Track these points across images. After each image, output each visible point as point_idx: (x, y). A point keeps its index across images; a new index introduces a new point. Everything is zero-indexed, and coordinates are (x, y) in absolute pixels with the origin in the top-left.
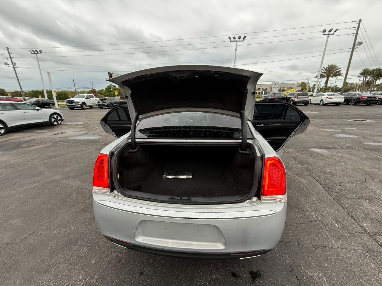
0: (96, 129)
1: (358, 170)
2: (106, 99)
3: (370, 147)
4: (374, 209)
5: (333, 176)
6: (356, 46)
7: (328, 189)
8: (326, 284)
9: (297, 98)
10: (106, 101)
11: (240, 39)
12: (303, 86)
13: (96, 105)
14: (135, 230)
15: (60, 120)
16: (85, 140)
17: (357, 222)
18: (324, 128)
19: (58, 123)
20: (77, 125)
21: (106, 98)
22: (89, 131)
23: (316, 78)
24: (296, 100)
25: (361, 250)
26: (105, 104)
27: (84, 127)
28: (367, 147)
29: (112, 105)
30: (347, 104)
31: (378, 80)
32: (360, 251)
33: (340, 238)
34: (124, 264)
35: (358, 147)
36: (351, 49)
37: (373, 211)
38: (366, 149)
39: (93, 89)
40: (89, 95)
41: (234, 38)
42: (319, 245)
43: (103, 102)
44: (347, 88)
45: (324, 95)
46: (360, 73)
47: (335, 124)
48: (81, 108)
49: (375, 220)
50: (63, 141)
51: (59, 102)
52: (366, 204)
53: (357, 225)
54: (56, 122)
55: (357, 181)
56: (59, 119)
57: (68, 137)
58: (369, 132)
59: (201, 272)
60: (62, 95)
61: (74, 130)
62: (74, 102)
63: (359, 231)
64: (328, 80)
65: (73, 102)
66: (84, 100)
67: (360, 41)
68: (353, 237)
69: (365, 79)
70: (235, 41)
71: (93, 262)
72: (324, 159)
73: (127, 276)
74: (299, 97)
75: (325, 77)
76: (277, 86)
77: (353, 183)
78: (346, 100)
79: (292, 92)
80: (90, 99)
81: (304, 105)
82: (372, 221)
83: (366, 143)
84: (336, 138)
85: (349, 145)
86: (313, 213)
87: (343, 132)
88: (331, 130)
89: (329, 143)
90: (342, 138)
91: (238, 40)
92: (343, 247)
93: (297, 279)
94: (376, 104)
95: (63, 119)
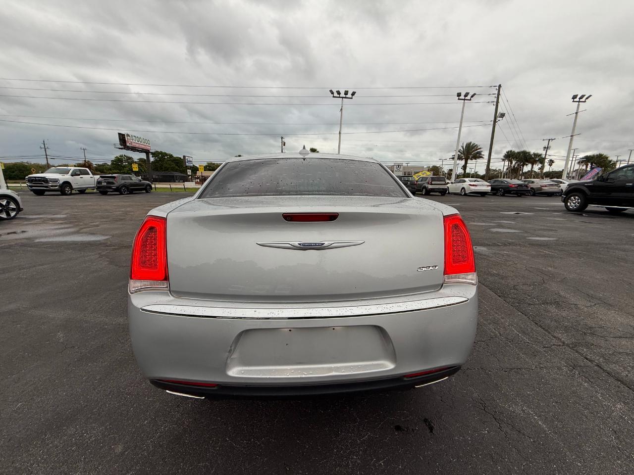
0: (97, 226)
1: (531, 269)
2: (114, 177)
3: (537, 243)
4: (564, 314)
5: (502, 279)
6: (498, 119)
7: (503, 295)
8: (535, 419)
9: (431, 184)
10: (114, 181)
11: (347, 95)
12: (435, 170)
13: (93, 188)
14: (227, 354)
15: (13, 210)
16: (75, 243)
17: (549, 333)
18: (474, 222)
19: (8, 214)
20: (52, 219)
21: (114, 175)
22: (82, 229)
23: (451, 160)
24: (430, 187)
25: (565, 366)
26: (112, 185)
27: (71, 223)
28: (534, 243)
29: (128, 188)
30: (494, 194)
31: (525, 167)
32: (565, 369)
33: (534, 354)
34: (188, 443)
35: (523, 243)
36: (493, 122)
37: (564, 317)
38: (533, 245)
39: (85, 161)
40: (79, 169)
41: (339, 93)
42: (511, 368)
43: (108, 183)
44: (490, 175)
45: (465, 181)
46: (504, 156)
47: (485, 217)
48: (59, 193)
49: (570, 328)
50: (23, 245)
51: (9, 183)
52: (553, 309)
53: (550, 336)
54: (5, 213)
55: (534, 282)
56: (12, 207)
57: (36, 238)
58: (530, 226)
59: (341, 432)
60: (16, 170)
61: (48, 228)
62: (45, 180)
63: (556, 344)
64: (466, 163)
65: (43, 181)
66: (67, 177)
67: (502, 112)
68: (550, 351)
69: (511, 164)
70: (339, 97)
71: (119, 449)
72: (485, 259)
73: (199, 463)
74: (433, 182)
75: (462, 159)
76: (400, 170)
77: (530, 285)
78: (492, 189)
79: (425, 176)
80: (81, 176)
81: (440, 194)
82: (566, 329)
83: (530, 238)
84: (492, 233)
85: (511, 241)
86: (491, 326)
87: (500, 226)
88: (484, 224)
89: (486, 239)
90: (500, 233)
91: (345, 96)
92: (541, 366)
93: (495, 419)
94: (529, 195)
95: (21, 207)
